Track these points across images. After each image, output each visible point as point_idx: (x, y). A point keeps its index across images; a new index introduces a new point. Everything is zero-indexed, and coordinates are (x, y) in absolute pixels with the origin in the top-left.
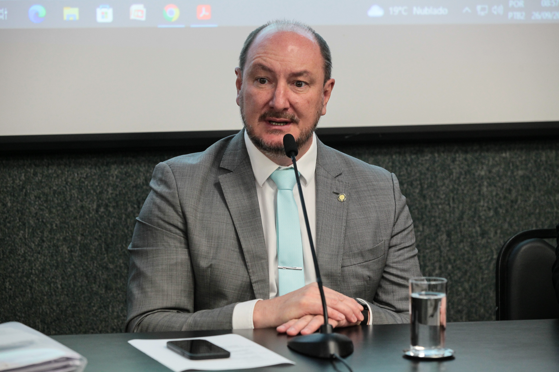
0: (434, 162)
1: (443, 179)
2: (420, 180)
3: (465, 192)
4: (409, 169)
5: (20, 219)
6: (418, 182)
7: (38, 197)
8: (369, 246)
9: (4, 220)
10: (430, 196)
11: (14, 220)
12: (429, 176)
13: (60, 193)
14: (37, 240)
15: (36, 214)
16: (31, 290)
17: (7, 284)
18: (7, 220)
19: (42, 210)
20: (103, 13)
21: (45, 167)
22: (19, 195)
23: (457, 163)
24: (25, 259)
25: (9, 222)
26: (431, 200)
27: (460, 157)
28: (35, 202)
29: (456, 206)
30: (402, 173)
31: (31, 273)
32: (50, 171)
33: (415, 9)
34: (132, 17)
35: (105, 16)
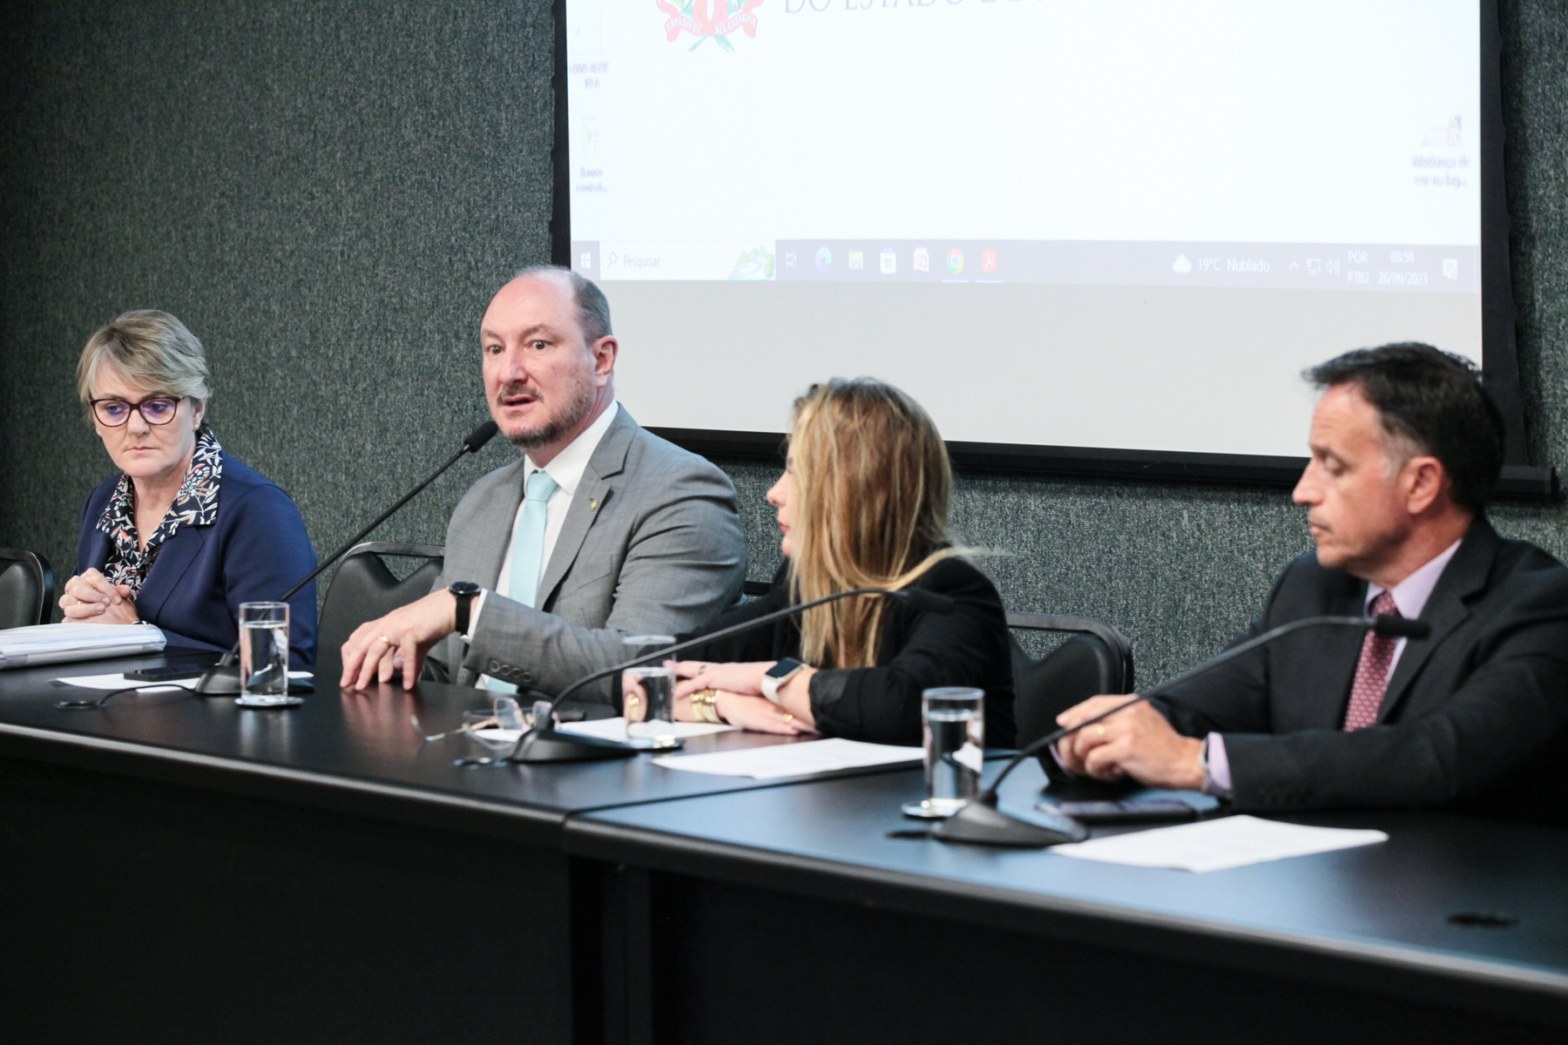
20: (886, 260)
33: (1229, 261)
34: (916, 267)
35: (888, 264)
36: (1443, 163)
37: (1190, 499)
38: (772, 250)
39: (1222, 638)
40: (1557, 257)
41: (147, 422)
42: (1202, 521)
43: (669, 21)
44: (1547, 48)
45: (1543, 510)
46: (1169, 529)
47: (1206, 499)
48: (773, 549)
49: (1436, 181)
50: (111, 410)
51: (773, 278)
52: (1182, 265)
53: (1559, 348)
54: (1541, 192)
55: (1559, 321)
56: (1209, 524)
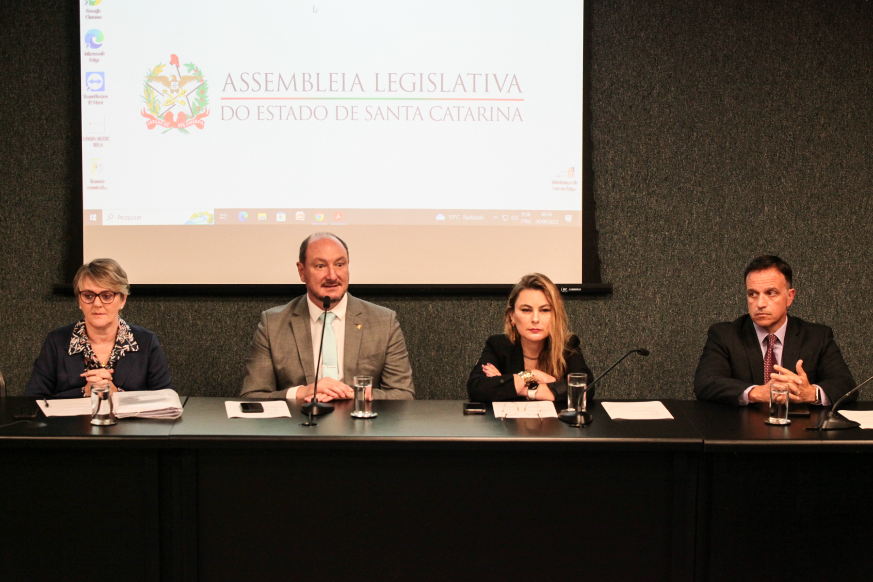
0: (479, 306)
1: (484, 316)
2: (470, 316)
3: (498, 324)
4: (463, 309)
5: (234, 331)
6: (469, 317)
7: (244, 319)
8: (373, 353)
9: (226, 331)
10: (476, 325)
11: (231, 331)
12: (475, 314)
13: (257, 317)
14: (244, 343)
15: (243, 328)
16: (240, 371)
17: (227, 367)
18: (227, 331)
19: (247, 326)
20: (280, 216)
21: (249, 302)
22: (234, 317)
23: (493, 306)
24: (237, 354)
25: (228, 332)
26: (476, 328)
27: (494, 303)
28: (243, 321)
29: (491, 332)
30: (459, 312)
31: (241, 362)
32: (252, 304)
33: (464, 216)
34: (297, 219)
35: (281, 218)
36: (566, 183)
37: (433, 300)
38: (213, 213)
39: (448, 349)
40: (605, 214)
41: (102, 302)
42: (439, 308)
43: (149, 121)
44: (601, 145)
45: (598, 297)
46: (422, 311)
47: (441, 300)
48: (199, 329)
49: (563, 189)
50: (87, 297)
51: (213, 224)
52: (441, 217)
53: (606, 244)
54: (599, 192)
55: (606, 235)
56: (442, 308)
